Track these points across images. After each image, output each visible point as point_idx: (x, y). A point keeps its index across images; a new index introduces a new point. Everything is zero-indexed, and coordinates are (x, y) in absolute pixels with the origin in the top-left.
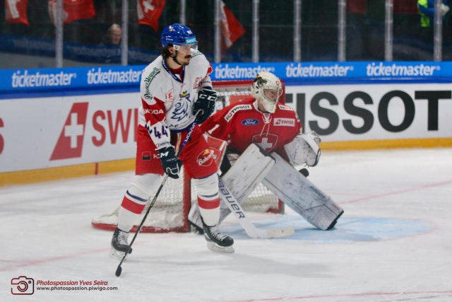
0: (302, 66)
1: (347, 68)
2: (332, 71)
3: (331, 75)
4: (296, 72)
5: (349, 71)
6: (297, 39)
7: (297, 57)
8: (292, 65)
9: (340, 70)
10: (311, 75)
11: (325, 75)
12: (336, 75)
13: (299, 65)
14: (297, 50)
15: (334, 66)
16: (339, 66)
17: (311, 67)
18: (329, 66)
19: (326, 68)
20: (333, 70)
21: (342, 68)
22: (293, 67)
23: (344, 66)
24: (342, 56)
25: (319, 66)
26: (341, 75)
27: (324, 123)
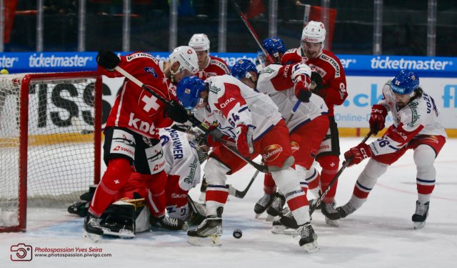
0: (44, 56)
1: (87, 58)
2: (72, 62)
3: (71, 65)
4: (38, 62)
5: (88, 61)
6: (40, 29)
7: (40, 47)
8: (35, 55)
9: (79, 61)
10: (52, 65)
11: (65, 65)
12: (76, 65)
13: (42, 55)
14: (40, 39)
15: (74, 56)
16: (79, 56)
17: (53, 58)
18: (70, 57)
19: (67, 58)
20: (73, 60)
21: (81, 58)
22: (36, 57)
23: (84, 56)
24: (81, 46)
25: (60, 56)
26: (81, 65)
27: (64, 114)
